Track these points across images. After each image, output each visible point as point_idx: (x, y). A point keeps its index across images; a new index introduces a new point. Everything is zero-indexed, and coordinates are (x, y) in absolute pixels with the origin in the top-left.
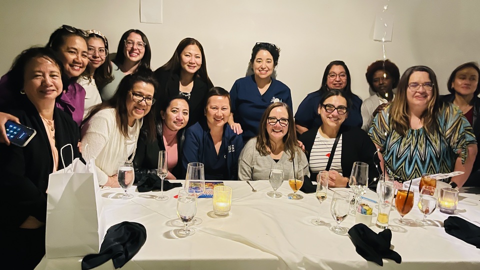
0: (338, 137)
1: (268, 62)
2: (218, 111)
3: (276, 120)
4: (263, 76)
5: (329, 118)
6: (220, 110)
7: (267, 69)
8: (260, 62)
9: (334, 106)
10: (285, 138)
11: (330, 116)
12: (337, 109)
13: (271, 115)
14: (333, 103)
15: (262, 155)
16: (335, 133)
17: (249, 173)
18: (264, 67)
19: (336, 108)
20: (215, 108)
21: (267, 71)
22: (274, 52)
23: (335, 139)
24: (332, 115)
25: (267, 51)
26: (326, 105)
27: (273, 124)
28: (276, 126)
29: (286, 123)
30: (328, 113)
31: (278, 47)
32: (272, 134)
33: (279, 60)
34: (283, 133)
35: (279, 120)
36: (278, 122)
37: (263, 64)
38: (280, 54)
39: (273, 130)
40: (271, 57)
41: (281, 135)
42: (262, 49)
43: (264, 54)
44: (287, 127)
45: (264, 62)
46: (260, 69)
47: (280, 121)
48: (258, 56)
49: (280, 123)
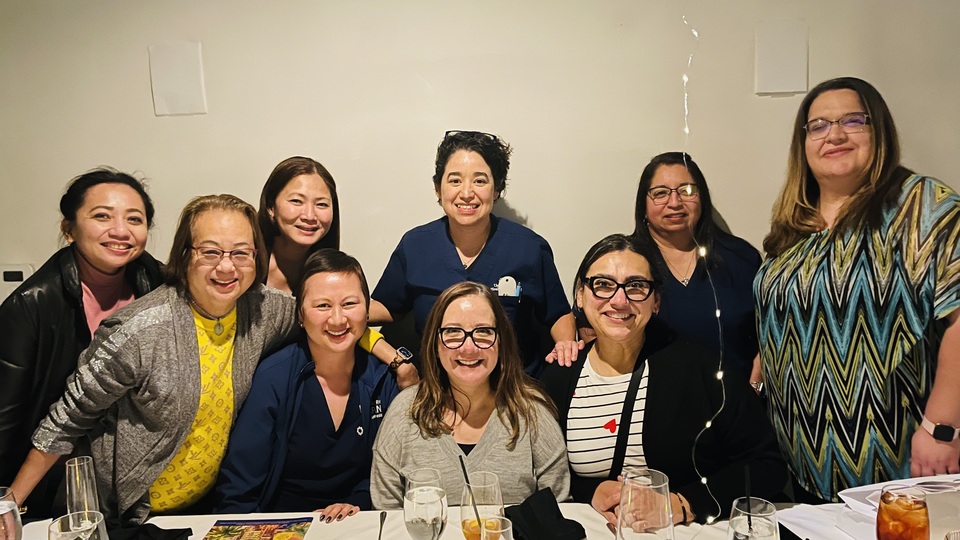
0: (637, 369)
1: (479, 181)
2: (334, 313)
3: (462, 335)
4: (466, 220)
5: (605, 313)
6: (337, 308)
7: (476, 201)
8: (456, 181)
9: (615, 281)
10: (493, 378)
11: (607, 307)
12: (623, 286)
13: (449, 320)
14: (610, 271)
15: (425, 434)
16: (628, 358)
17: (394, 488)
18: (466, 196)
19: (619, 286)
20: (324, 305)
21: (478, 206)
22: (495, 155)
23: (629, 376)
24: (612, 306)
25: (474, 153)
26: (593, 278)
27: (456, 344)
28: (465, 351)
29: (492, 338)
30: (601, 301)
31: (505, 140)
32: (456, 373)
33: (509, 176)
34: (486, 366)
35: (470, 334)
36: (469, 338)
37: (464, 188)
38: (511, 159)
39: (458, 362)
40: (486, 169)
41: (484, 372)
42: (461, 147)
43: (467, 161)
44: (494, 349)
45: (467, 181)
46: (458, 201)
47: (475, 335)
48: (449, 169)
49: (474, 340)
